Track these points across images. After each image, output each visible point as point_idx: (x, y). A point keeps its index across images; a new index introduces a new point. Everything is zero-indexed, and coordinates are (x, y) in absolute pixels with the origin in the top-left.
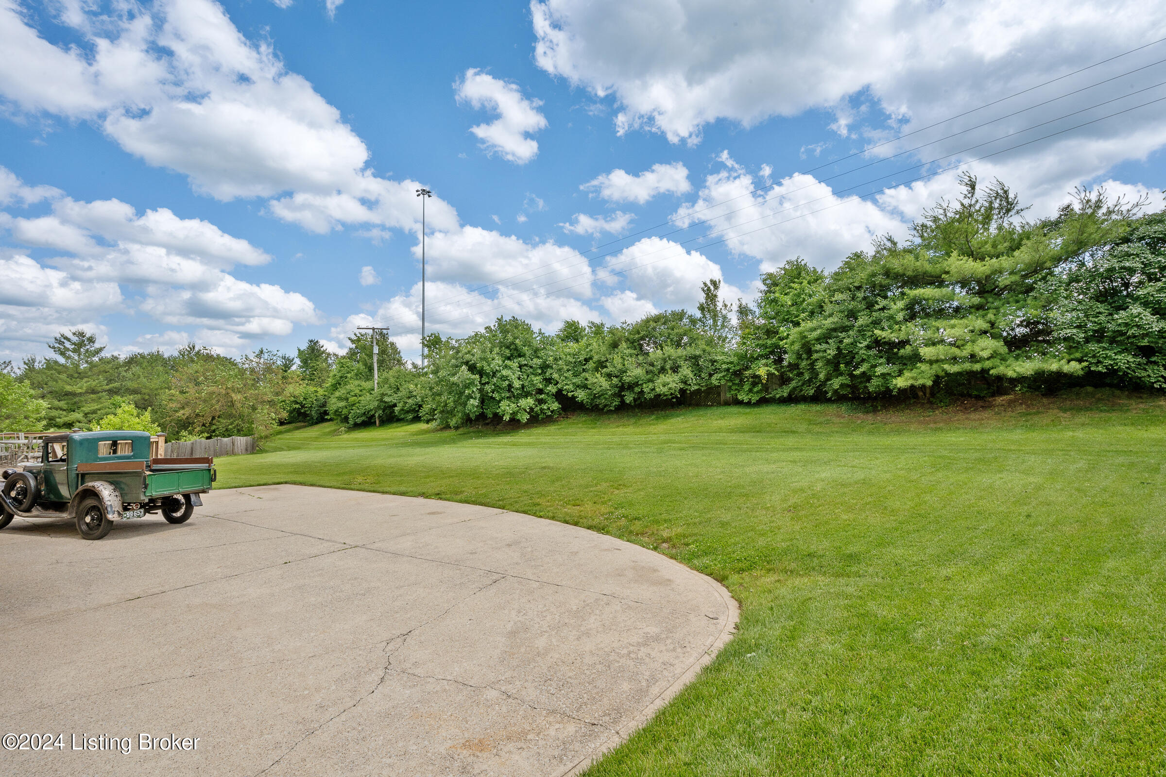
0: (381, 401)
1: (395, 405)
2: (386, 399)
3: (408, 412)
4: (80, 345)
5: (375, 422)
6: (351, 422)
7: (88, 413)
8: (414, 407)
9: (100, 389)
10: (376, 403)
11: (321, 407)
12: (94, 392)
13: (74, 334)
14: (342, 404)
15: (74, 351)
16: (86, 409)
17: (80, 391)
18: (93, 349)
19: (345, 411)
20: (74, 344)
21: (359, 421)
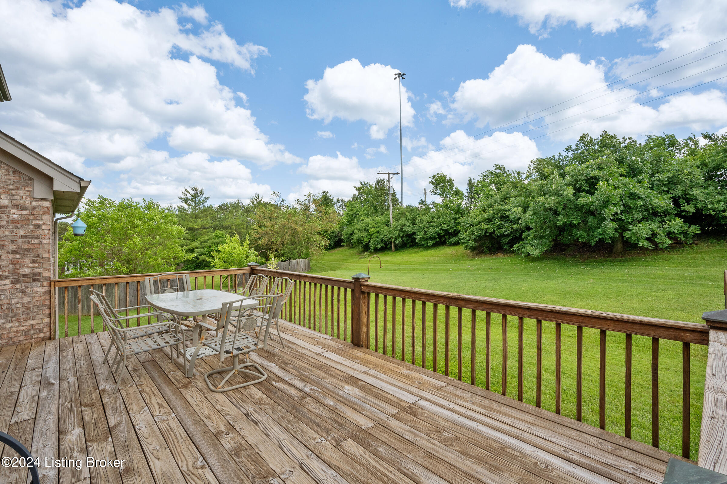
0: (401, 230)
1: (414, 233)
2: (406, 229)
3: (427, 239)
4: (195, 196)
5: (391, 247)
6: (372, 248)
7: (202, 242)
8: (434, 235)
9: (208, 226)
10: (397, 233)
11: (335, 237)
12: (204, 228)
13: (192, 189)
14: (363, 234)
15: (192, 200)
16: (202, 239)
17: (196, 227)
18: (202, 199)
19: (366, 240)
20: (192, 196)
21: (378, 247)
